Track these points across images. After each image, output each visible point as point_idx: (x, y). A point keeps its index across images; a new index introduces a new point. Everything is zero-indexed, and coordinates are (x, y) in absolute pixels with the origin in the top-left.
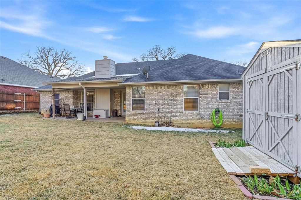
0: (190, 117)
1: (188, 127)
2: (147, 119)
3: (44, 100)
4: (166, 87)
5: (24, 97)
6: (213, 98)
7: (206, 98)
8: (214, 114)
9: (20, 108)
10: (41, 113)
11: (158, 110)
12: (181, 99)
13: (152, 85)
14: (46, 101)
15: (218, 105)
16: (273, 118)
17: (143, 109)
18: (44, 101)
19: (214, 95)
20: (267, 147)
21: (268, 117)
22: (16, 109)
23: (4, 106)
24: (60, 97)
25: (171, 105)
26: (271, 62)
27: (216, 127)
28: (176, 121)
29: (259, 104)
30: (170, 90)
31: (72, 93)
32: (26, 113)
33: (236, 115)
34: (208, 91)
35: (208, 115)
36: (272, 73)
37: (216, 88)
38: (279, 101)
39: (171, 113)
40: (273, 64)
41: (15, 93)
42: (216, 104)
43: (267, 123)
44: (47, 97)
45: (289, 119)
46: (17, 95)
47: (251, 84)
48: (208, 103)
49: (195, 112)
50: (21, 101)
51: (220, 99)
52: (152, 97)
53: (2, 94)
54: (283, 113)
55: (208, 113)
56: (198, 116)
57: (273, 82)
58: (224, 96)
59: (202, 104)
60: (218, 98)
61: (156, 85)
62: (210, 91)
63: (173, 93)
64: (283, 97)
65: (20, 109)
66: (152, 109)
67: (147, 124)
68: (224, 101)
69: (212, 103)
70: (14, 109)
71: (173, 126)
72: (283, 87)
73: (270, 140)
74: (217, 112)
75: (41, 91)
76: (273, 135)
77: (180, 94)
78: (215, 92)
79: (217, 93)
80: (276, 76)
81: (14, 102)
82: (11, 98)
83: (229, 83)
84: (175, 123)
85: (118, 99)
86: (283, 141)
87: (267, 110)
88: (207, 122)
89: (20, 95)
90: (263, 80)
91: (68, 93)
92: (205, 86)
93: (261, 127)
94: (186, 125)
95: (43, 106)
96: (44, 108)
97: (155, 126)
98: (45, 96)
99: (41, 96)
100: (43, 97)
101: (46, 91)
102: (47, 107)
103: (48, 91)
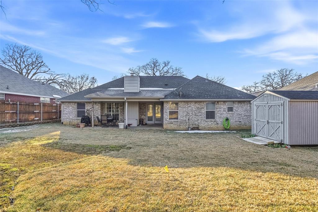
0: (210, 123)
1: (209, 130)
2: (180, 126)
3: (66, 110)
4: (193, 103)
5: (41, 108)
6: (224, 111)
7: (220, 111)
8: (225, 121)
9: (38, 118)
10: (64, 123)
11: (189, 119)
12: (204, 111)
13: (184, 102)
14: (69, 112)
15: (227, 115)
16: (271, 123)
17: (177, 118)
18: (66, 112)
19: (224, 109)
20: (268, 135)
21: (268, 122)
22: (35, 120)
23: (26, 116)
24: (86, 108)
25: (198, 116)
26: (270, 100)
27: (226, 129)
28: (201, 127)
29: (263, 117)
30: (197, 105)
31: (100, 105)
32: (44, 123)
33: (237, 121)
34: (221, 106)
35: (221, 122)
36: (271, 105)
37: (225, 104)
38: (274, 116)
39: (197, 121)
40: (271, 101)
41: (35, 104)
42: (226, 114)
43: (268, 125)
44: (71, 107)
45: (278, 123)
46: (36, 105)
47: (258, 107)
48: (221, 114)
49: (213, 120)
50: (38, 111)
51: (228, 111)
52: (184, 109)
53: (25, 105)
54: (276, 121)
55: (221, 120)
56: (215, 123)
57: (271, 108)
58: (230, 109)
59: (217, 115)
60: (227, 111)
61: (187, 102)
62: (222, 106)
63: (199, 107)
64: (276, 115)
65: (37, 120)
66: (184, 118)
67: (181, 129)
68: (230, 112)
69: (224, 113)
70: (33, 120)
71: (199, 130)
72: (276, 111)
73: (269, 132)
74: (227, 119)
75: (63, 102)
76: (271, 129)
77: (204, 108)
78: (225, 107)
79: (226, 108)
80: (272, 106)
81: (34, 113)
82: (31, 109)
83: (233, 102)
84: (200, 128)
85: (143, 110)
86: (276, 131)
87: (268, 120)
88: (220, 126)
89: (38, 105)
90: (266, 106)
91: (96, 104)
92: (219, 103)
93: (264, 127)
94: (208, 129)
95: (66, 116)
96: (67, 119)
97: (188, 130)
98: (69, 107)
99: (63, 107)
100: (66, 107)
101: (70, 102)
102: (71, 117)
103: (72, 102)
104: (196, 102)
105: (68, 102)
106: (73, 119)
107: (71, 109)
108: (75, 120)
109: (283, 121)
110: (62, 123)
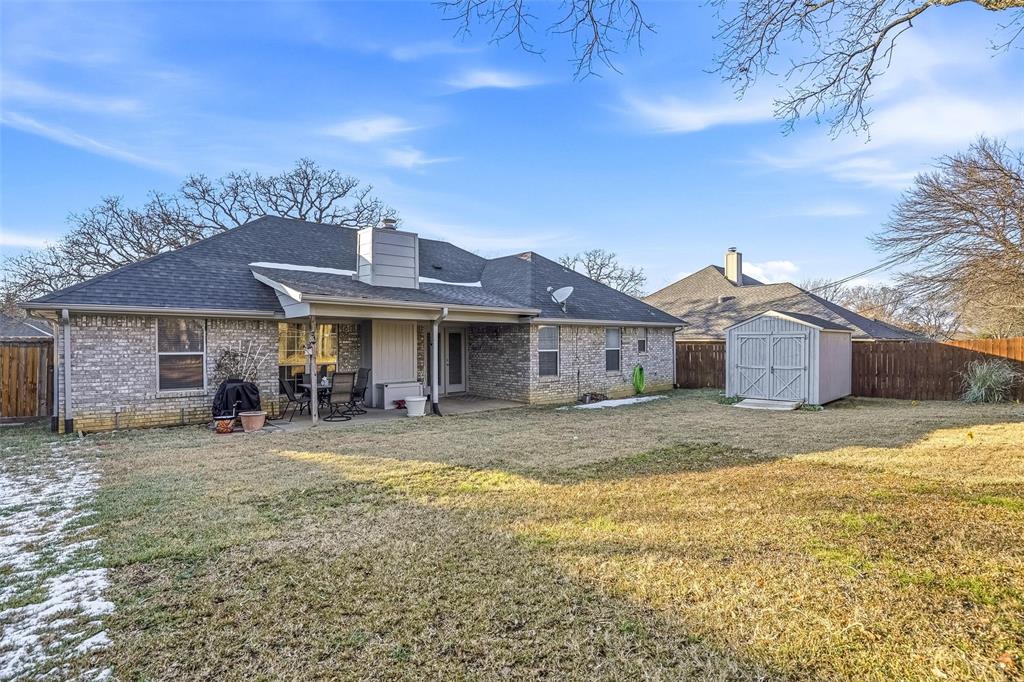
2: (563, 393)
3: (93, 356)
4: (587, 330)
13: (571, 326)
14: (112, 364)
16: (779, 370)
21: (772, 370)
24: (210, 345)
31: (274, 330)
45: (796, 370)
54: (790, 366)
61: (576, 326)
64: (790, 354)
66: (571, 372)
72: (790, 348)
76: (779, 382)
86: (790, 386)
87: (772, 365)
95: (92, 389)
96: (96, 400)
97: (585, 403)
98: (109, 337)
99: (73, 340)
100: (89, 342)
101: (116, 316)
102: (124, 390)
103: (130, 316)
104: (591, 327)
105: (106, 316)
106: (136, 400)
107: (126, 348)
108: (149, 402)
109: (807, 365)
110: (69, 426)
